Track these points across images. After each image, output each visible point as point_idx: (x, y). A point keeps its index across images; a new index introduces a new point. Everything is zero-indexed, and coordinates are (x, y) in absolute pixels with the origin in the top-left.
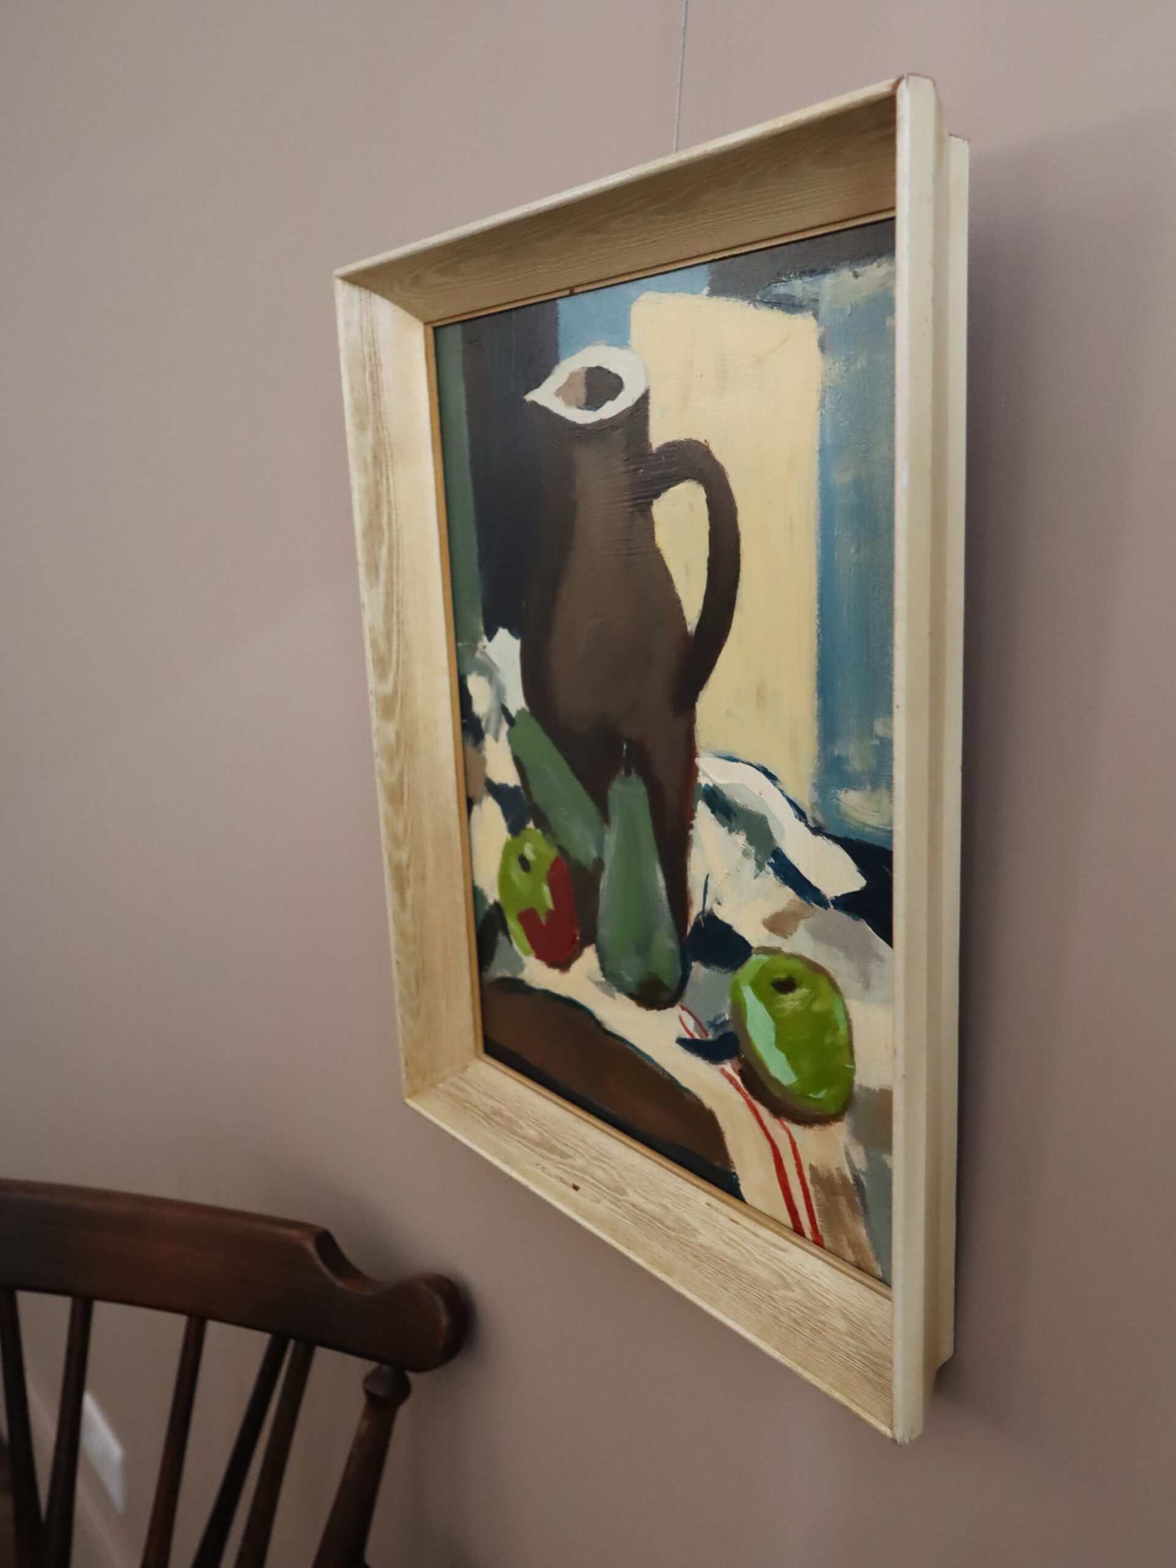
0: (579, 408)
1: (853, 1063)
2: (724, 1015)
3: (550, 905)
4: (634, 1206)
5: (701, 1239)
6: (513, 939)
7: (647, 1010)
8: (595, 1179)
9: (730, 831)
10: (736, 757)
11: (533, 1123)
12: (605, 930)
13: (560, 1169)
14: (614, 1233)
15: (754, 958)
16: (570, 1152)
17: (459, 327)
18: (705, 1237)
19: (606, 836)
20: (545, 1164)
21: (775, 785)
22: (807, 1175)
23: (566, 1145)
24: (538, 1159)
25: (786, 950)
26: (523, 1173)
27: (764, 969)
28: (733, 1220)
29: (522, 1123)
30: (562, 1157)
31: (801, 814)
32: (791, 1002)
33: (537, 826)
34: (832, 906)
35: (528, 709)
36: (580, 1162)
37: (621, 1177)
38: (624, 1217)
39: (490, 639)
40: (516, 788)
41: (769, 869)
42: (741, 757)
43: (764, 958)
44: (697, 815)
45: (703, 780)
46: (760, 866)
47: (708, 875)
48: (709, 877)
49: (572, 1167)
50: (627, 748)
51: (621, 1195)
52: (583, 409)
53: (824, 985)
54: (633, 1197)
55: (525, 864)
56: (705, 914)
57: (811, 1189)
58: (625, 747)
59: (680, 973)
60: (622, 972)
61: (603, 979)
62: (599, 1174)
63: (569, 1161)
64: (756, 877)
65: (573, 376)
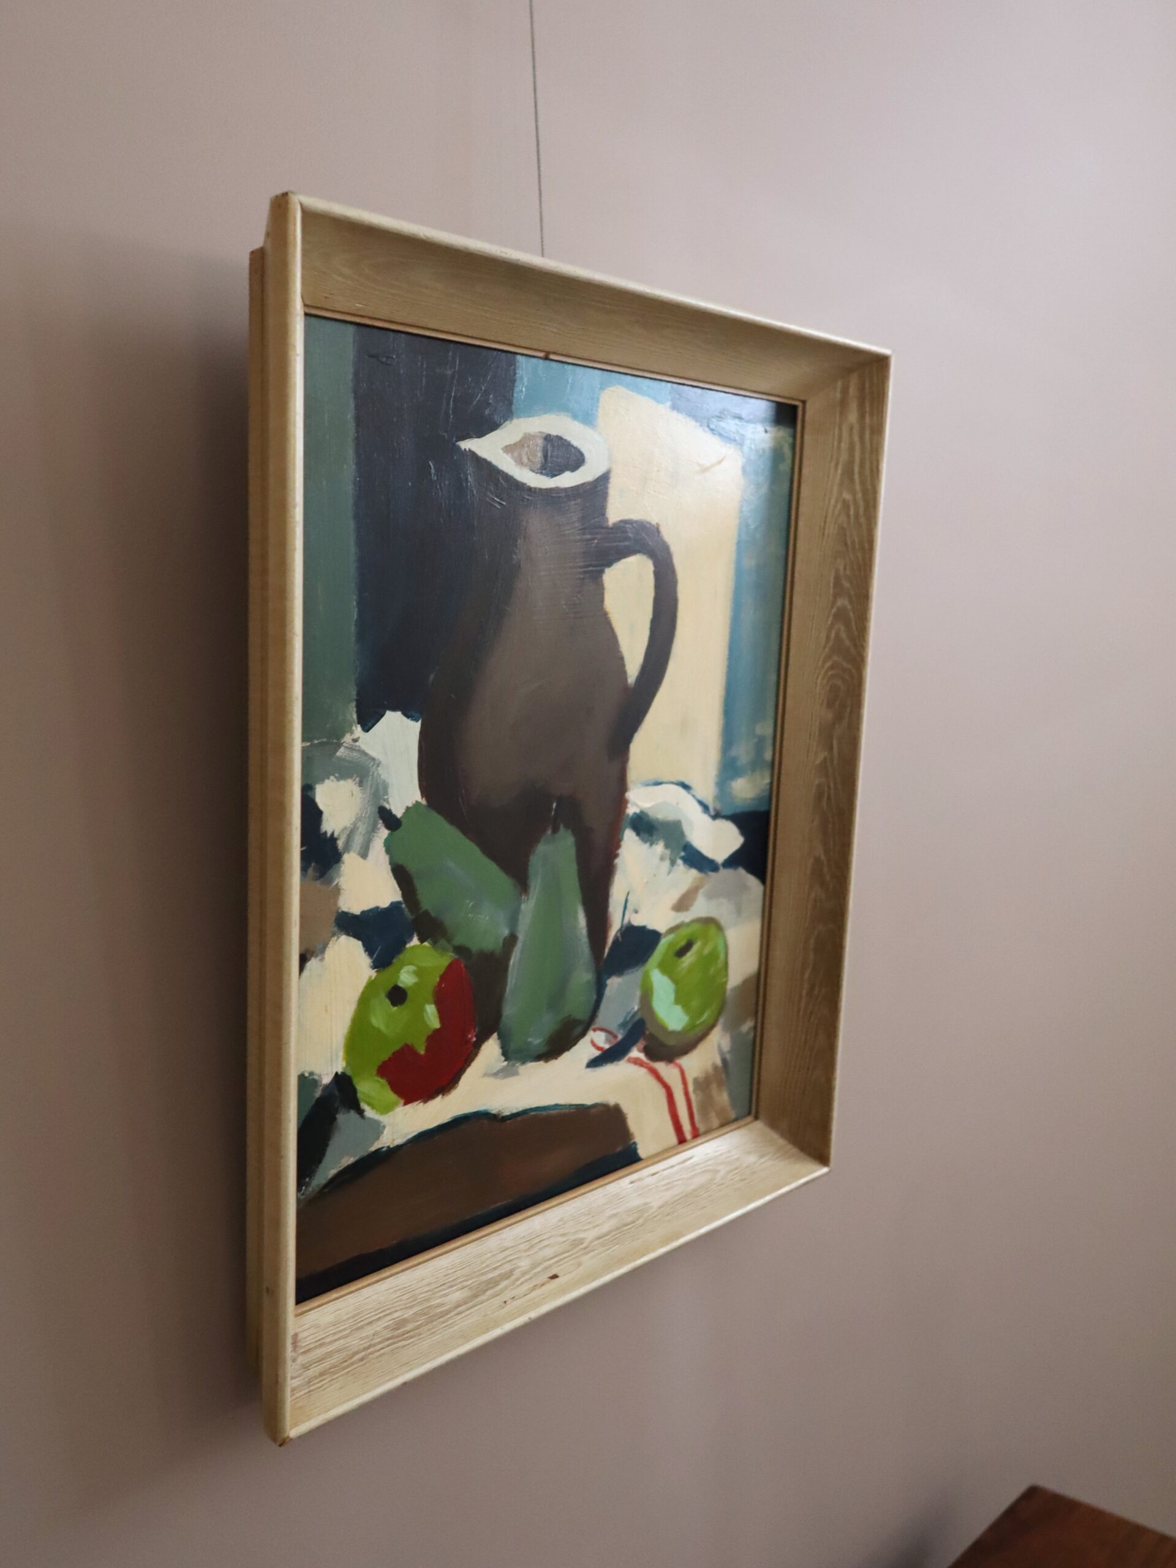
0: (533, 471)
1: (726, 975)
2: (633, 1008)
3: (435, 1023)
4: (599, 1238)
5: (656, 1204)
6: (364, 1106)
7: (556, 1059)
8: (552, 1258)
9: (651, 845)
10: (660, 781)
11: (444, 1290)
12: (510, 1010)
13: (522, 1284)
14: (621, 1261)
15: (663, 943)
16: (507, 1267)
17: (351, 329)
18: (656, 1201)
19: (523, 906)
20: (507, 1296)
21: (689, 793)
22: (691, 1088)
23: (495, 1269)
24: (498, 1301)
25: (687, 920)
26: (512, 1316)
27: (671, 945)
28: (654, 1174)
29: (433, 1303)
30: (507, 1278)
31: (705, 807)
32: (689, 959)
33: (422, 940)
34: (721, 868)
35: (424, 802)
36: (524, 1264)
37: (563, 1235)
38: (608, 1250)
39: (367, 728)
40: (394, 906)
41: (680, 862)
42: (665, 780)
43: (671, 937)
44: (623, 843)
45: (631, 810)
46: (673, 863)
47: (628, 893)
48: (630, 894)
49: (524, 1273)
50: (556, 806)
51: (582, 1243)
52: (537, 473)
53: (713, 930)
54: (591, 1235)
55: (397, 996)
56: (623, 929)
57: (693, 1097)
58: (554, 805)
59: (595, 997)
60: (529, 1040)
61: (506, 1063)
62: (549, 1252)
63: (517, 1273)
64: (669, 873)
65: (527, 438)
